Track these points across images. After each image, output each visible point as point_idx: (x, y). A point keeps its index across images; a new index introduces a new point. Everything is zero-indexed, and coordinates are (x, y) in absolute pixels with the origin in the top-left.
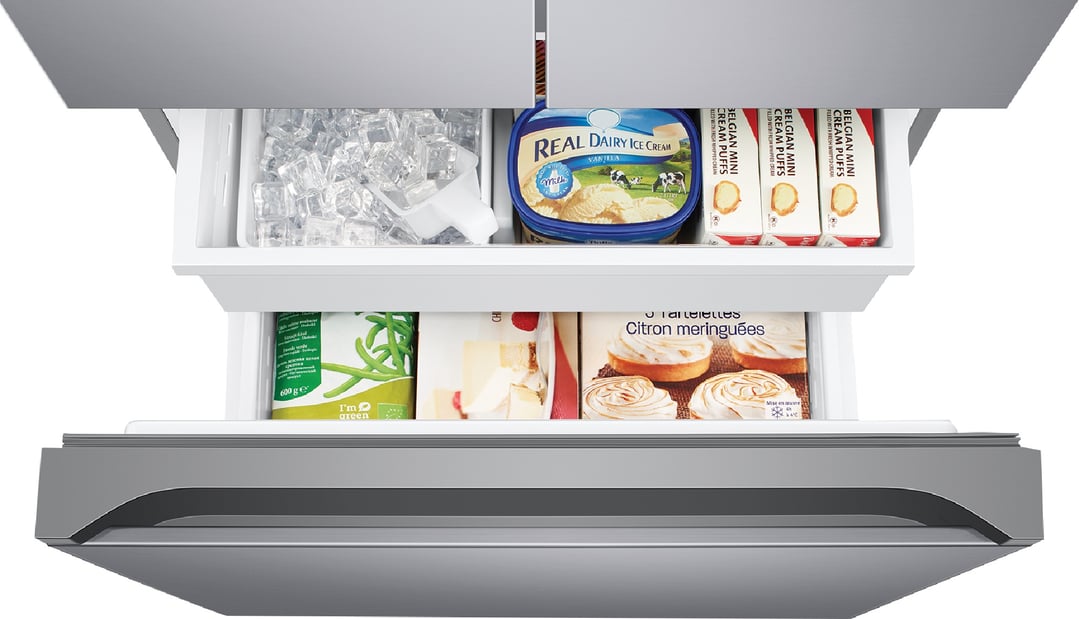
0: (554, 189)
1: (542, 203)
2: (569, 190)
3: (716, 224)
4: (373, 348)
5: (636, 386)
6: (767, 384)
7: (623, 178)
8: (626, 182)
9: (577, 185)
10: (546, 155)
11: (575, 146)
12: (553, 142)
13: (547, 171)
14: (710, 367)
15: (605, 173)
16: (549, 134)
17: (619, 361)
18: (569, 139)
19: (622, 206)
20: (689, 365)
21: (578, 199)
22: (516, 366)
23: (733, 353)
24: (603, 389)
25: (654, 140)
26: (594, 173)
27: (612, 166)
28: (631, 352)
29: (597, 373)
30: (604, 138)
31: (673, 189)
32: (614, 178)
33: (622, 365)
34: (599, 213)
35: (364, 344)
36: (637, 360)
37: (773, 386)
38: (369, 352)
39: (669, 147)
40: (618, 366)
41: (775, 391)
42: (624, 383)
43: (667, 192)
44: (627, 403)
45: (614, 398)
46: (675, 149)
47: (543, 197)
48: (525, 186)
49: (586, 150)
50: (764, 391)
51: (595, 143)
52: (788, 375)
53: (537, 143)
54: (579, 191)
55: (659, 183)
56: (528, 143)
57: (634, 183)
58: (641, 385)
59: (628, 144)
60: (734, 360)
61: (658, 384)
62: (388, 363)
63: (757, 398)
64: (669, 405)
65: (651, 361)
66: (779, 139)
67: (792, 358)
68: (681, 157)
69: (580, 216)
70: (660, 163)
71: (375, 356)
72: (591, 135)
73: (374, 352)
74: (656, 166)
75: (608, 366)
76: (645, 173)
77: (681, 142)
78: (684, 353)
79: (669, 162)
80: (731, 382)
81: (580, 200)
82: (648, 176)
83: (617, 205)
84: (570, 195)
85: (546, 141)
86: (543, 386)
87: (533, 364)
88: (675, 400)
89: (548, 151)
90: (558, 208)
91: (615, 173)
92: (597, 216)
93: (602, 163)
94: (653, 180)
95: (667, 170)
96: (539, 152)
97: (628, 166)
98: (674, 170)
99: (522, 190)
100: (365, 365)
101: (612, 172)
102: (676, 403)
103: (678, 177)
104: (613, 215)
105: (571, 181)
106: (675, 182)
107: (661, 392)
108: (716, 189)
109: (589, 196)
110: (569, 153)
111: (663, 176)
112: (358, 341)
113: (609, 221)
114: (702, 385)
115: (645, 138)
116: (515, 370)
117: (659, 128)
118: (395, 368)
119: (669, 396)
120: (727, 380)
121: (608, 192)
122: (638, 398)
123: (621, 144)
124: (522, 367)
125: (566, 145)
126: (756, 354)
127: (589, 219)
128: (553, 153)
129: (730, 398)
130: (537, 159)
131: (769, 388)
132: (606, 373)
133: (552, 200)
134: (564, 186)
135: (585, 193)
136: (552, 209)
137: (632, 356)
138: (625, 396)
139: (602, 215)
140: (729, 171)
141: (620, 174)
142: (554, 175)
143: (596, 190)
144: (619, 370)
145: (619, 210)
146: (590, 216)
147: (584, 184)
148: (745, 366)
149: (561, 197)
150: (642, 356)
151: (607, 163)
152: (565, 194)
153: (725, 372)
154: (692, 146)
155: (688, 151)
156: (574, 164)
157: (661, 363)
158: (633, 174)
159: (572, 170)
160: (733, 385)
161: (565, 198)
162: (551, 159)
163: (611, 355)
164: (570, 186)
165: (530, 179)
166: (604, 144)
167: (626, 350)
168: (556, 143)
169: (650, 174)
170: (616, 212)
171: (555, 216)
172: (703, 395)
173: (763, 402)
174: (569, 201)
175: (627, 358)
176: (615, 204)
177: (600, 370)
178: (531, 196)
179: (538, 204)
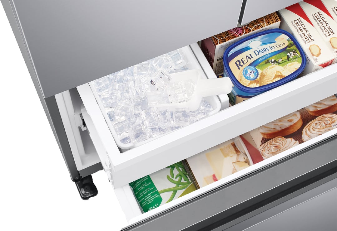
0: (252, 76)
1: (251, 83)
2: (258, 74)
3: (317, 61)
4: (175, 177)
5: (278, 141)
6: (329, 119)
7: (275, 61)
8: (277, 62)
9: (260, 71)
10: (242, 66)
11: (251, 58)
12: (242, 60)
13: (245, 71)
14: (303, 122)
15: (267, 62)
16: (239, 58)
17: (267, 134)
18: (247, 56)
19: (280, 71)
20: (295, 124)
21: (263, 76)
22: (231, 155)
23: (309, 112)
24: (267, 148)
25: (278, 43)
26: (264, 64)
27: (268, 59)
28: (269, 129)
29: (261, 142)
30: (259, 50)
31: (295, 57)
32: (272, 63)
33: (268, 135)
34: (274, 77)
35: (171, 177)
36: (273, 131)
37: (332, 119)
38: (174, 179)
39: (284, 44)
40: (267, 136)
41: (333, 120)
42: (273, 142)
43: (293, 59)
44: (279, 149)
45: (272, 149)
46: (287, 44)
47: (250, 81)
48: (241, 80)
49: (256, 58)
50: (329, 122)
51: (257, 53)
52: (335, 112)
53: (236, 63)
54: (262, 73)
55: (288, 57)
56: (232, 64)
57: (280, 61)
58: (280, 140)
59: (269, 49)
60: (311, 115)
61: (287, 137)
62: (183, 181)
63: (328, 126)
64: (295, 143)
65: (278, 129)
66: (322, 24)
67: (333, 104)
68: (291, 45)
69: (268, 81)
70: (284, 50)
71: (177, 180)
72: (254, 51)
73: (176, 178)
74: (285, 51)
75: (263, 139)
76: (282, 56)
77: (287, 40)
78: (290, 121)
79: (287, 49)
80: (314, 124)
81: (264, 76)
82: (284, 57)
83: (279, 72)
84: (259, 76)
85: (239, 61)
86: (246, 158)
87: (237, 151)
88: (296, 140)
89: (242, 64)
90: (258, 82)
91: (271, 61)
92: (274, 78)
93: (264, 60)
94: (286, 57)
95: (289, 51)
96: (238, 66)
97: (274, 56)
98: (291, 50)
99: (240, 82)
100: (175, 185)
101: (270, 61)
102: (297, 141)
103: (294, 52)
104: (279, 76)
105: (257, 70)
106: (294, 55)
107: (289, 140)
108: (310, 49)
109: (267, 73)
110: (250, 61)
111: (288, 54)
112: (168, 177)
113: (279, 79)
114: (304, 130)
115: (274, 44)
116: (231, 156)
117: (277, 38)
118: (186, 182)
119: (293, 140)
120: (313, 124)
121: (272, 69)
122: (281, 145)
123: (267, 50)
124: (233, 154)
125: (247, 59)
126: (319, 109)
127: (271, 81)
128: (244, 64)
129: (317, 130)
130: (239, 69)
131: (331, 120)
132: (264, 141)
133: (254, 80)
134: (256, 73)
135: (264, 72)
136: (256, 84)
137: (270, 131)
138: (277, 147)
139: (275, 78)
140: (311, 41)
141: (273, 60)
142: (249, 71)
143: (268, 70)
144: (268, 138)
145: (280, 73)
146: (271, 80)
147: (262, 70)
148: (317, 115)
149: (256, 78)
150: (274, 129)
151: (266, 59)
152: (257, 76)
153: (310, 121)
154: (292, 40)
155: (292, 42)
156: (254, 64)
157: (283, 128)
158: (278, 58)
159: (255, 66)
160: (316, 125)
161: (258, 77)
162: (244, 66)
163: (262, 133)
164: (258, 72)
165: (241, 77)
166: (261, 53)
167: (267, 129)
168: (243, 60)
169: (283, 56)
170: (280, 74)
171: (258, 85)
172: (307, 134)
173: (331, 126)
174: (260, 78)
175: (269, 132)
176: (277, 72)
177: (261, 141)
178: (246, 83)
179: (249, 84)
